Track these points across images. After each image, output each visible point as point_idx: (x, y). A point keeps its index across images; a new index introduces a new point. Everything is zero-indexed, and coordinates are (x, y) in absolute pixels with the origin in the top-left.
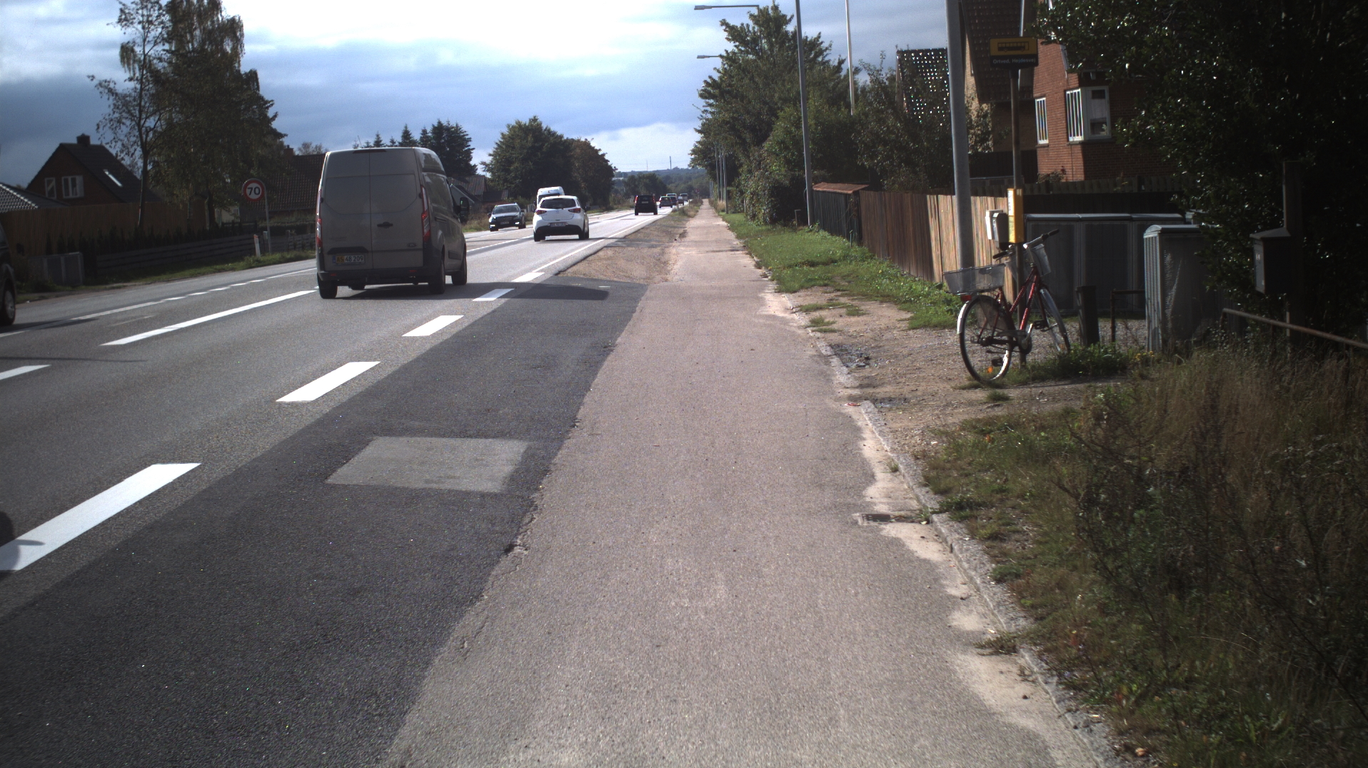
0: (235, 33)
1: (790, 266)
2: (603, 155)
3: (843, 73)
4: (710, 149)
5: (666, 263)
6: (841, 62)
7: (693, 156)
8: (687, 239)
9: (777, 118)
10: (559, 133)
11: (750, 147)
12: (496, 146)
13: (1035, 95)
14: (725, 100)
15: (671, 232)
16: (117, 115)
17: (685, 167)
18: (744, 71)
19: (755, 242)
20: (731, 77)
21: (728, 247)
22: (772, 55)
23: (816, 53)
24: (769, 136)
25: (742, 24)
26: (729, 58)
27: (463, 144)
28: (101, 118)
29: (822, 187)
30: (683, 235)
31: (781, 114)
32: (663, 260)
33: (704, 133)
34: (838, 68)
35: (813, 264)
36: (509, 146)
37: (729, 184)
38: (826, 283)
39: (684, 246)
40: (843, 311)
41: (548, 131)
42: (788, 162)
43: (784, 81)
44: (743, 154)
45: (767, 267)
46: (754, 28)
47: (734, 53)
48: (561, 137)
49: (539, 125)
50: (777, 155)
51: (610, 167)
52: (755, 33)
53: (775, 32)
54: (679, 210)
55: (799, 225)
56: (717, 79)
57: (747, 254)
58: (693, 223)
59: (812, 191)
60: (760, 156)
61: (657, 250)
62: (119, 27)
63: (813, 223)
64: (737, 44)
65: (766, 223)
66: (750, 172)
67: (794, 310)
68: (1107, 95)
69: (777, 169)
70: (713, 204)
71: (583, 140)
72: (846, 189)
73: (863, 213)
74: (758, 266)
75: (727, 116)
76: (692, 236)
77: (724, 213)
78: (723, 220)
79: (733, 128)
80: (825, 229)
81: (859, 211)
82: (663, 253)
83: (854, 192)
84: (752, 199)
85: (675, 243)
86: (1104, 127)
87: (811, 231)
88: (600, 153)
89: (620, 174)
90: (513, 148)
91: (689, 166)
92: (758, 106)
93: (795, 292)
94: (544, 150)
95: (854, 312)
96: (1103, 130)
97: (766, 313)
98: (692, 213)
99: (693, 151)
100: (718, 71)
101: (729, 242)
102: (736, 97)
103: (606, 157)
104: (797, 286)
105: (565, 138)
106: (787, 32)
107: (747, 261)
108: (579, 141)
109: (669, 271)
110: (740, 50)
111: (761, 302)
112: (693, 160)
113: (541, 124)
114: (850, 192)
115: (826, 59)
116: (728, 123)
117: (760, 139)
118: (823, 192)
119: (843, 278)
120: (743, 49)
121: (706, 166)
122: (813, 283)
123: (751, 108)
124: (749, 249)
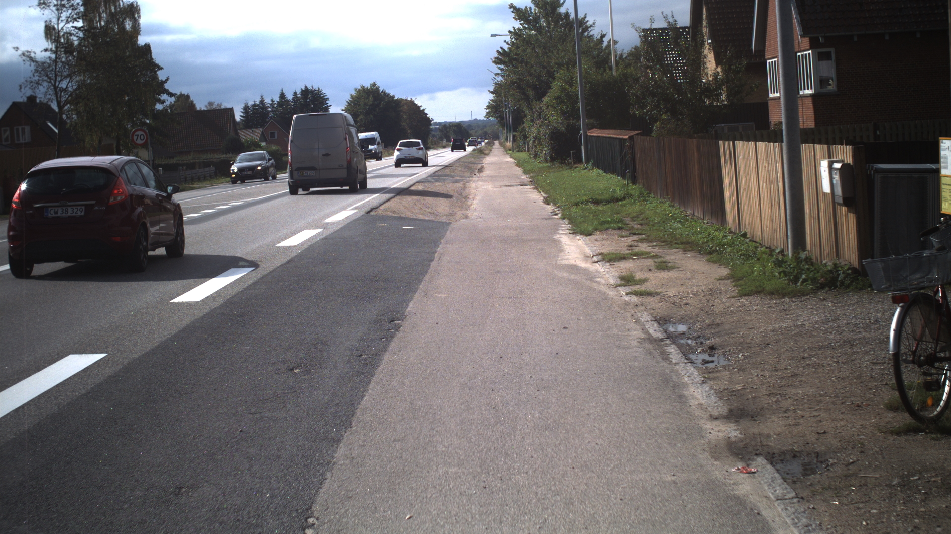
0: (134, 15)
1: (577, 204)
2: (424, 110)
3: (605, 44)
4: (499, 105)
5: (466, 197)
6: (603, 36)
7: (488, 111)
8: (485, 174)
9: (554, 79)
10: (392, 94)
11: (532, 101)
12: (347, 104)
13: (766, 57)
14: (513, 66)
15: (471, 167)
16: (37, 78)
17: (482, 118)
18: (527, 42)
19: (540, 178)
20: (518, 48)
21: (517, 182)
22: (549, 31)
23: (583, 29)
24: (547, 93)
25: (526, 7)
26: (515, 33)
27: (323, 103)
28: (23, 80)
29: (595, 133)
30: (481, 170)
31: (557, 75)
32: (464, 194)
33: (496, 94)
34: (601, 40)
35: (597, 202)
36: (357, 104)
37: (515, 130)
38: (620, 226)
39: (482, 181)
40: (650, 262)
41: (384, 93)
42: (563, 113)
43: (558, 50)
44: (527, 107)
45: (555, 204)
46: (535, 10)
47: (519, 29)
48: (393, 97)
49: (378, 89)
50: (555, 108)
51: (429, 118)
52: (536, 13)
53: (551, 13)
54: (478, 149)
55: (574, 163)
56: (507, 50)
57: (534, 188)
58: (488, 160)
59: (586, 136)
60: (541, 108)
61: (460, 185)
62: (38, 9)
63: (587, 162)
64: (522, 22)
65: (546, 161)
66: (532, 121)
67: (595, 259)
68: (833, 56)
69: (555, 119)
70: (501, 144)
71: (409, 99)
72: (620, 135)
73: (638, 156)
74: (547, 202)
75: (514, 77)
76: (487, 172)
77: (511, 152)
78: (511, 157)
79: (519, 87)
80: (598, 167)
81: (633, 155)
82: (464, 188)
83: (629, 137)
84: (534, 142)
85: (475, 178)
86: (831, 82)
87: (586, 169)
88: (421, 109)
89: (436, 124)
90: (359, 105)
91: (485, 117)
92: (538, 70)
93: (590, 235)
94: (381, 106)
95: (663, 266)
96: (830, 85)
97: (567, 262)
98: (487, 152)
99: (487, 106)
100: (508, 43)
101: (517, 177)
102: (521, 62)
103: (426, 112)
104: (590, 228)
105: (396, 98)
106: (560, 14)
107: (536, 197)
108: (406, 100)
109: (469, 207)
110: (524, 27)
111: (558, 247)
112: (488, 113)
113: (379, 87)
114: (626, 137)
115: (591, 33)
116: (515, 83)
117: (540, 96)
118: (598, 137)
119: (634, 219)
120: (527, 26)
121: (497, 117)
122: (607, 226)
123: (532, 71)
124: (536, 184)
